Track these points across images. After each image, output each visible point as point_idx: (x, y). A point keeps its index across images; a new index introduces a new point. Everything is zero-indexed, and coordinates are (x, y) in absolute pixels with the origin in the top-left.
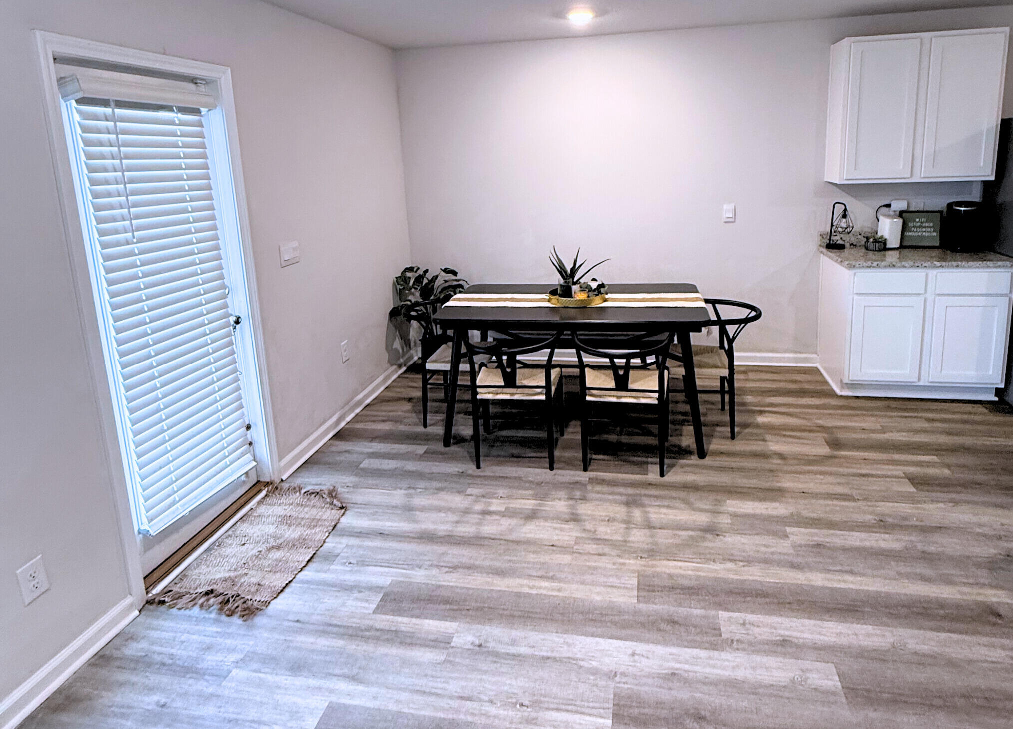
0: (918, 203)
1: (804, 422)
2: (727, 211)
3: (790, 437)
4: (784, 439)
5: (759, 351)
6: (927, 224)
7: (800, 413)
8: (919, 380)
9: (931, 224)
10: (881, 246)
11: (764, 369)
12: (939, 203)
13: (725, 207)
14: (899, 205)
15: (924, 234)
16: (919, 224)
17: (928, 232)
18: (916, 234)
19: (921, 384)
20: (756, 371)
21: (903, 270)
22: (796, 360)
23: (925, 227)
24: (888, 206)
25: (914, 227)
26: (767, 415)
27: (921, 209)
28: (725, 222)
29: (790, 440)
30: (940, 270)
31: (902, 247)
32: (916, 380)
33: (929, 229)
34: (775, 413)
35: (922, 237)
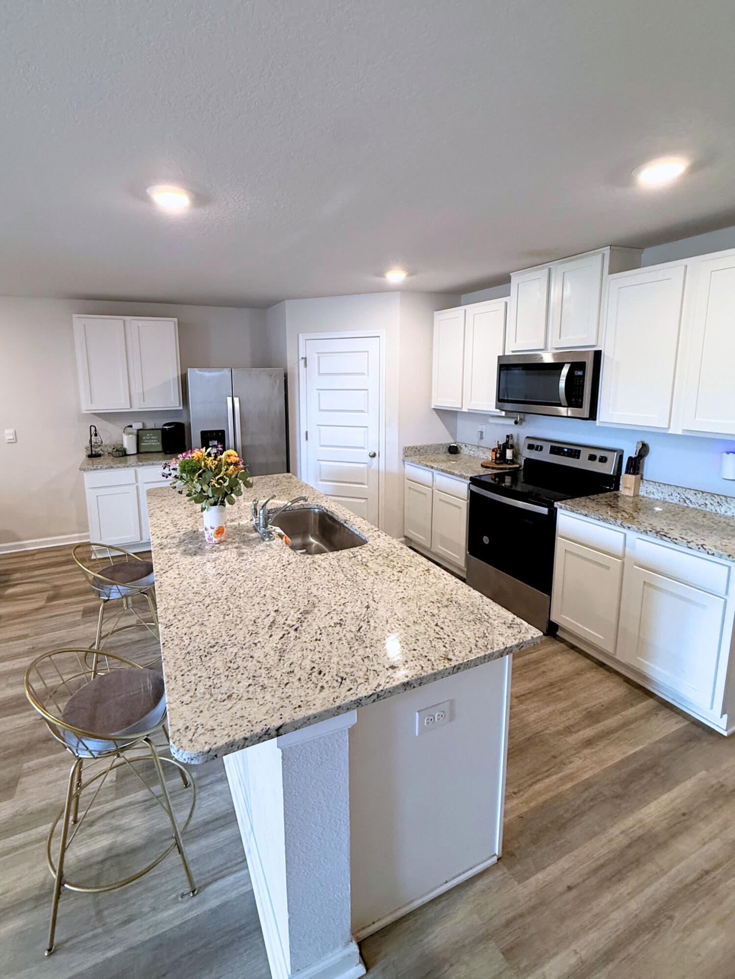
0: (150, 425)
1: (45, 585)
2: (8, 434)
3: (21, 599)
4: (18, 602)
5: (51, 535)
6: (153, 438)
7: (49, 579)
8: (141, 539)
9: (156, 437)
10: (121, 453)
11: (53, 549)
12: (160, 423)
13: (6, 431)
14: (137, 426)
15: (153, 444)
16: (149, 438)
17: (154, 442)
18: (148, 444)
19: (144, 541)
20: (46, 552)
21: (119, 469)
22: (80, 538)
23: (153, 439)
24: (131, 426)
25: (146, 439)
26: (18, 586)
27: (154, 428)
28: (8, 443)
29: (22, 602)
30: (143, 467)
31: (138, 452)
32: (139, 539)
33: (155, 441)
34: (26, 583)
35: (151, 446)
